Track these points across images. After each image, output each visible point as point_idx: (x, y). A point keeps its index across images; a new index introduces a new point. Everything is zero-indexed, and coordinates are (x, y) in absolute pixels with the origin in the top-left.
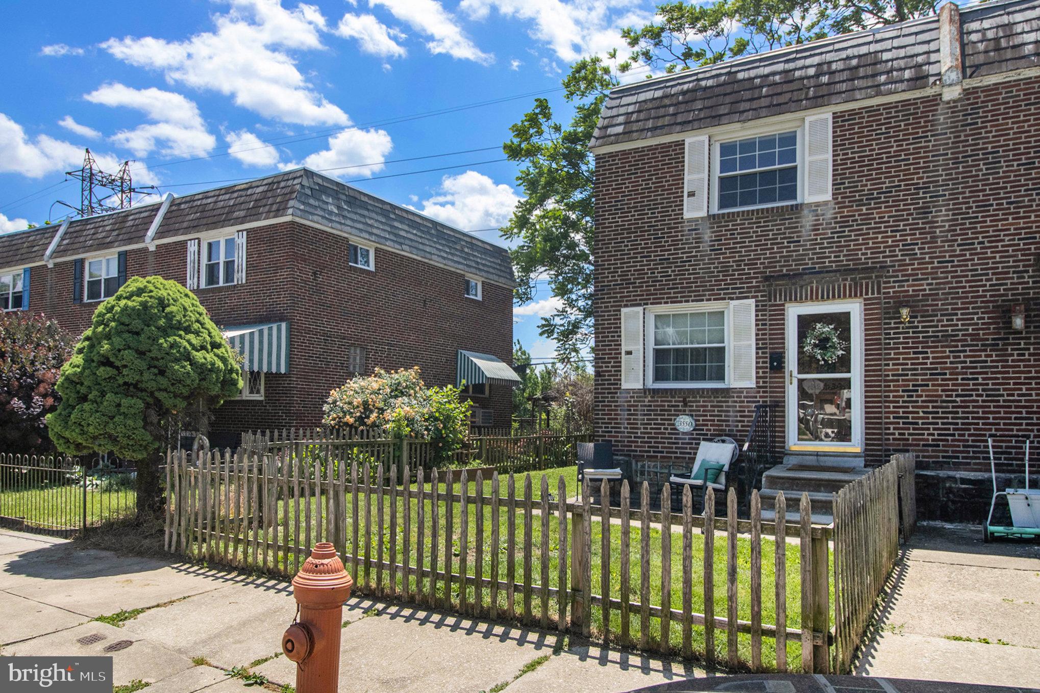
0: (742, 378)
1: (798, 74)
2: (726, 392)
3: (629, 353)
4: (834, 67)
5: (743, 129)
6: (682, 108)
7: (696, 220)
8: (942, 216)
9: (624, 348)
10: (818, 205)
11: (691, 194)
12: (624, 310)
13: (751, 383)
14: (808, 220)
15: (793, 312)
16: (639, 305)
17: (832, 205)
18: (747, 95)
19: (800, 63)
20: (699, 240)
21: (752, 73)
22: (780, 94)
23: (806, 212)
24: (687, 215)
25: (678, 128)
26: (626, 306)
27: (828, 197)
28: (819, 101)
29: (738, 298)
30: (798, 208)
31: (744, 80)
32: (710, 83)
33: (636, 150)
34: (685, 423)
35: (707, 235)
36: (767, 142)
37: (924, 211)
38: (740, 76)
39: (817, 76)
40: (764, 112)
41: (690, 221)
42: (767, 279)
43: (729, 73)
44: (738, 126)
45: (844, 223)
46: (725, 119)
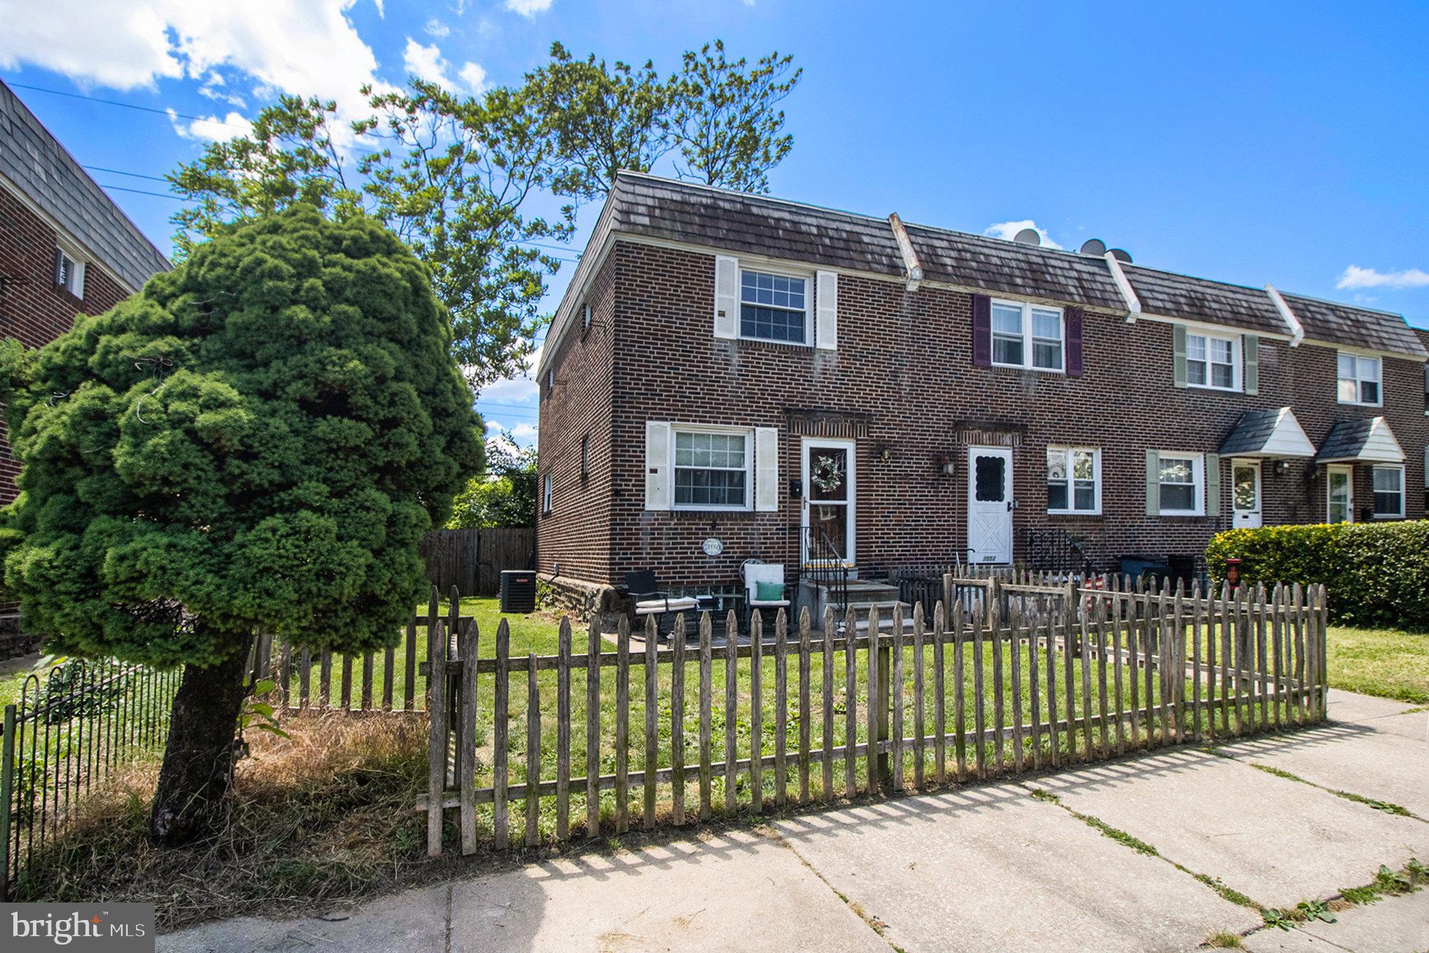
0: (765, 502)
1: (804, 228)
2: (752, 515)
3: (654, 471)
4: (831, 233)
5: (768, 264)
6: (708, 222)
7: (726, 341)
8: (905, 380)
9: (648, 467)
10: (826, 351)
11: (722, 314)
12: (649, 423)
13: (774, 508)
14: (818, 364)
15: (808, 443)
16: (666, 420)
17: (835, 355)
18: (767, 232)
19: (803, 219)
20: (727, 362)
21: (765, 212)
22: (796, 241)
23: (817, 356)
24: (718, 334)
25: (711, 242)
26: (651, 419)
27: (834, 347)
28: (829, 259)
29: (762, 426)
30: (811, 351)
31: (758, 215)
32: (727, 206)
33: (665, 250)
34: (713, 547)
35: (736, 359)
36: (781, 283)
37: (895, 374)
38: (755, 210)
39: (820, 235)
40: (787, 253)
41: (720, 340)
42: (787, 411)
43: (742, 203)
44: (764, 259)
45: (844, 373)
46: (755, 249)
